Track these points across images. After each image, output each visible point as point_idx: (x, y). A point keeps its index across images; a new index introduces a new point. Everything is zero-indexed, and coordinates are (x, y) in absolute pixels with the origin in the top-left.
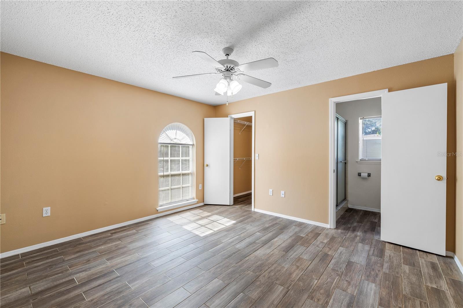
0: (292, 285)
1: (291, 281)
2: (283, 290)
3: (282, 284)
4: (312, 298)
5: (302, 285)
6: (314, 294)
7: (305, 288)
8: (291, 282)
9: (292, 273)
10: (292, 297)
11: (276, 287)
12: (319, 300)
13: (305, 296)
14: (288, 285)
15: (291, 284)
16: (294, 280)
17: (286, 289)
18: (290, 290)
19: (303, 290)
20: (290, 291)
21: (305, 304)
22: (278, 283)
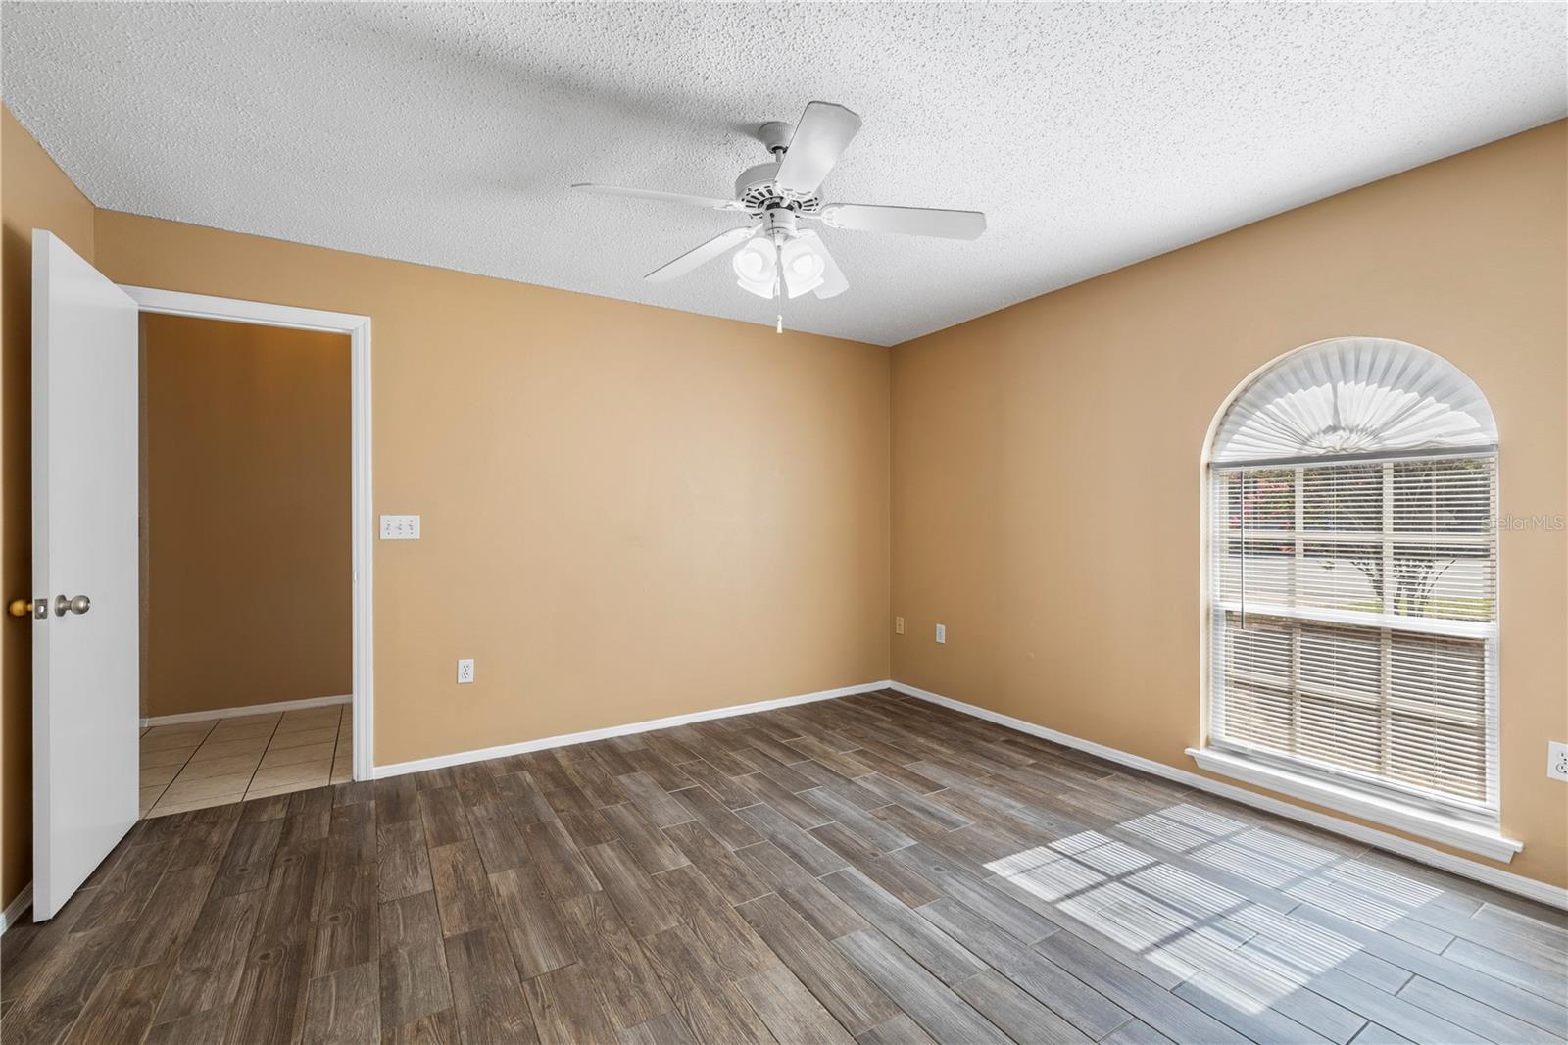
0: (530, 997)
1: (549, 1006)
2: (537, 967)
3: (559, 974)
4: (441, 1018)
5: (506, 1025)
6: (446, 1032)
7: (488, 1023)
8: (543, 1001)
9: (578, 1031)
10: (493, 972)
11: (560, 956)
12: (419, 1031)
13: (464, 1005)
14: (541, 988)
15: (537, 1001)
16: (544, 1018)
17: (533, 975)
18: (521, 983)
19: (487, 1014)
20: (518, 981)
21: (447, 990)
22: (570, 967)
